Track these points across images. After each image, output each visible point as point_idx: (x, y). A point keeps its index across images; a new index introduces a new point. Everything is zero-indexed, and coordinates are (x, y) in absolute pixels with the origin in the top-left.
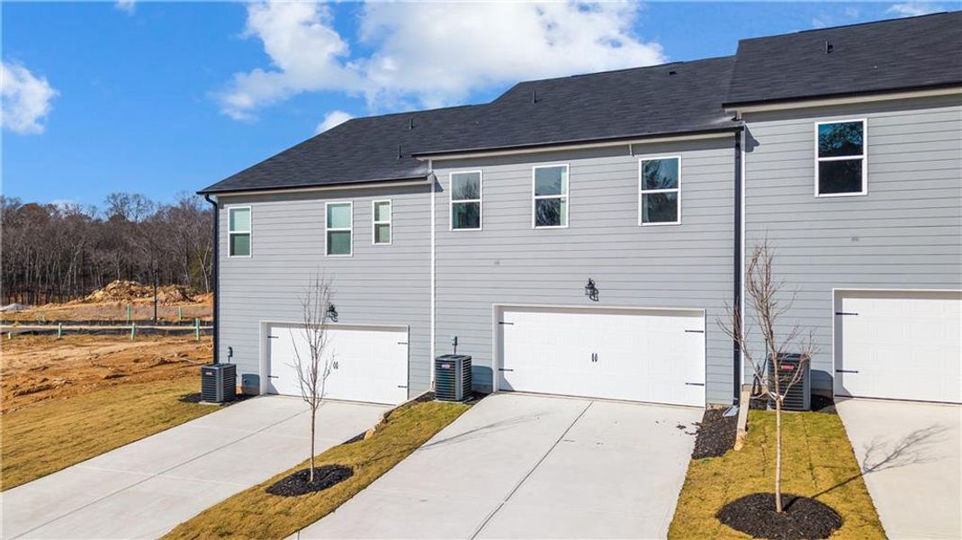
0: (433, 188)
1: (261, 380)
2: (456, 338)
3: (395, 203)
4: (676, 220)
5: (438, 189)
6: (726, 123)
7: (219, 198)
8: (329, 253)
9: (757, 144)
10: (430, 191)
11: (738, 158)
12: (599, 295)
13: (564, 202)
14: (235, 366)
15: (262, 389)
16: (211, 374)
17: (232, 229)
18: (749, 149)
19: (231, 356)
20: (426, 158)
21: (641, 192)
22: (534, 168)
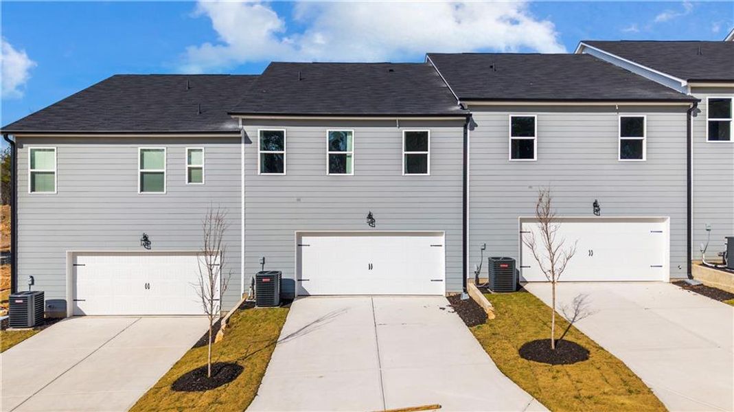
0: (243, 140)
1: (68, 303)
2: (264, 259)
3: (207, 150)
4: (426, 173)
5: (248, 141)
6: (458, 110)
7: (17, 137)
8: (142, 190)
9: (477, 126)
10: (241, 143)
11: (465, 134)
12: (376, 222)
13: (350, 156)
14: (43, 293)
15: (69, 311)
16: (21, 301)
17: (33, 166)
18: (472, 129)
19: (33, 284)
20: (237, 116)
21: (404, 153)
22: (328, 131)
